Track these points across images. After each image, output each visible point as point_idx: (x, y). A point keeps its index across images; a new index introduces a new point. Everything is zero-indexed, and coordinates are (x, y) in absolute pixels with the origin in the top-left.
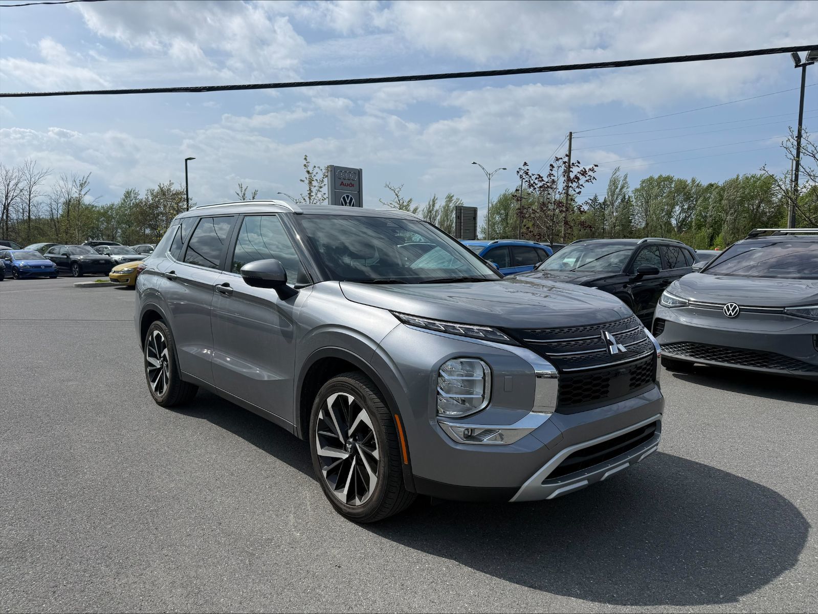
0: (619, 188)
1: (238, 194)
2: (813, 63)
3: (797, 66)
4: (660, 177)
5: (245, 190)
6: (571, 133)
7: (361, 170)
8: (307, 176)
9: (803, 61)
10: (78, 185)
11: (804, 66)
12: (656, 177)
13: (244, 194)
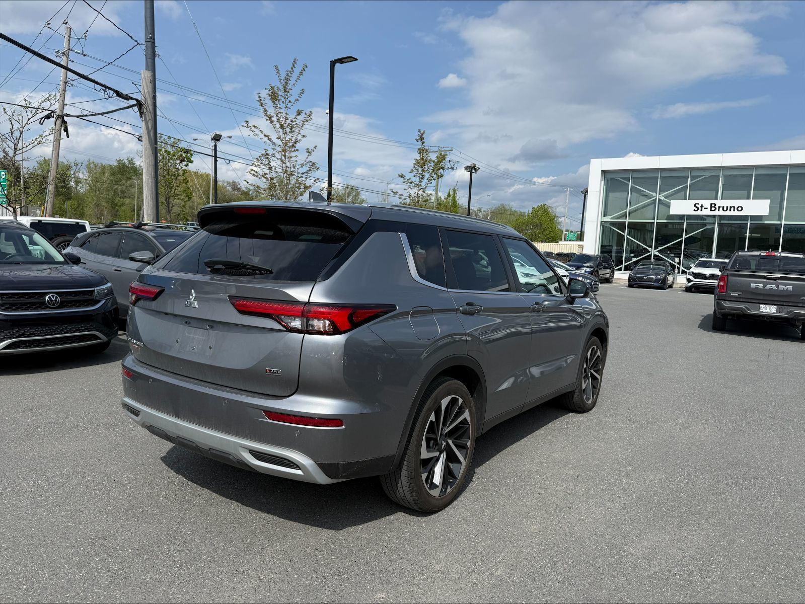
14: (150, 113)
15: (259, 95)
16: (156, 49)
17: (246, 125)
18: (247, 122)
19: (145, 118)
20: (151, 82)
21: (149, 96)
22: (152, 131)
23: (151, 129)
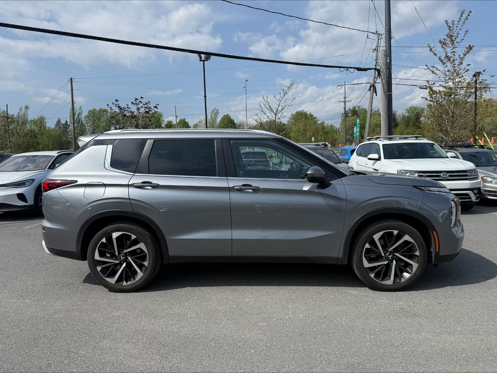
0: (77, 115)
2: (207, 60)
3: (200, 61)
4: (100, 109)
6: (71, 79)
9: (203, 59)
11: (204, 61)
12: (98, 109)
14: (384, 74)
15: (429, 45)
16: (392, 34)
17: (427, 68)
18: (427, 66)
19: (382, 78)
20: (384, 56)
21: (384, 65)
22: (385, 85)
23: (385, 83)
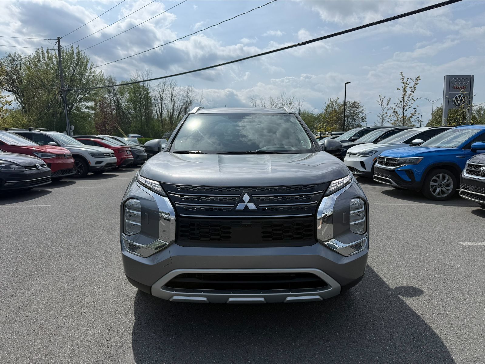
1: (378, 101)
5: (383, 99)
7: (473, 76)
8: (403, 85)
10: (289, 104)
13: (382, 101)
